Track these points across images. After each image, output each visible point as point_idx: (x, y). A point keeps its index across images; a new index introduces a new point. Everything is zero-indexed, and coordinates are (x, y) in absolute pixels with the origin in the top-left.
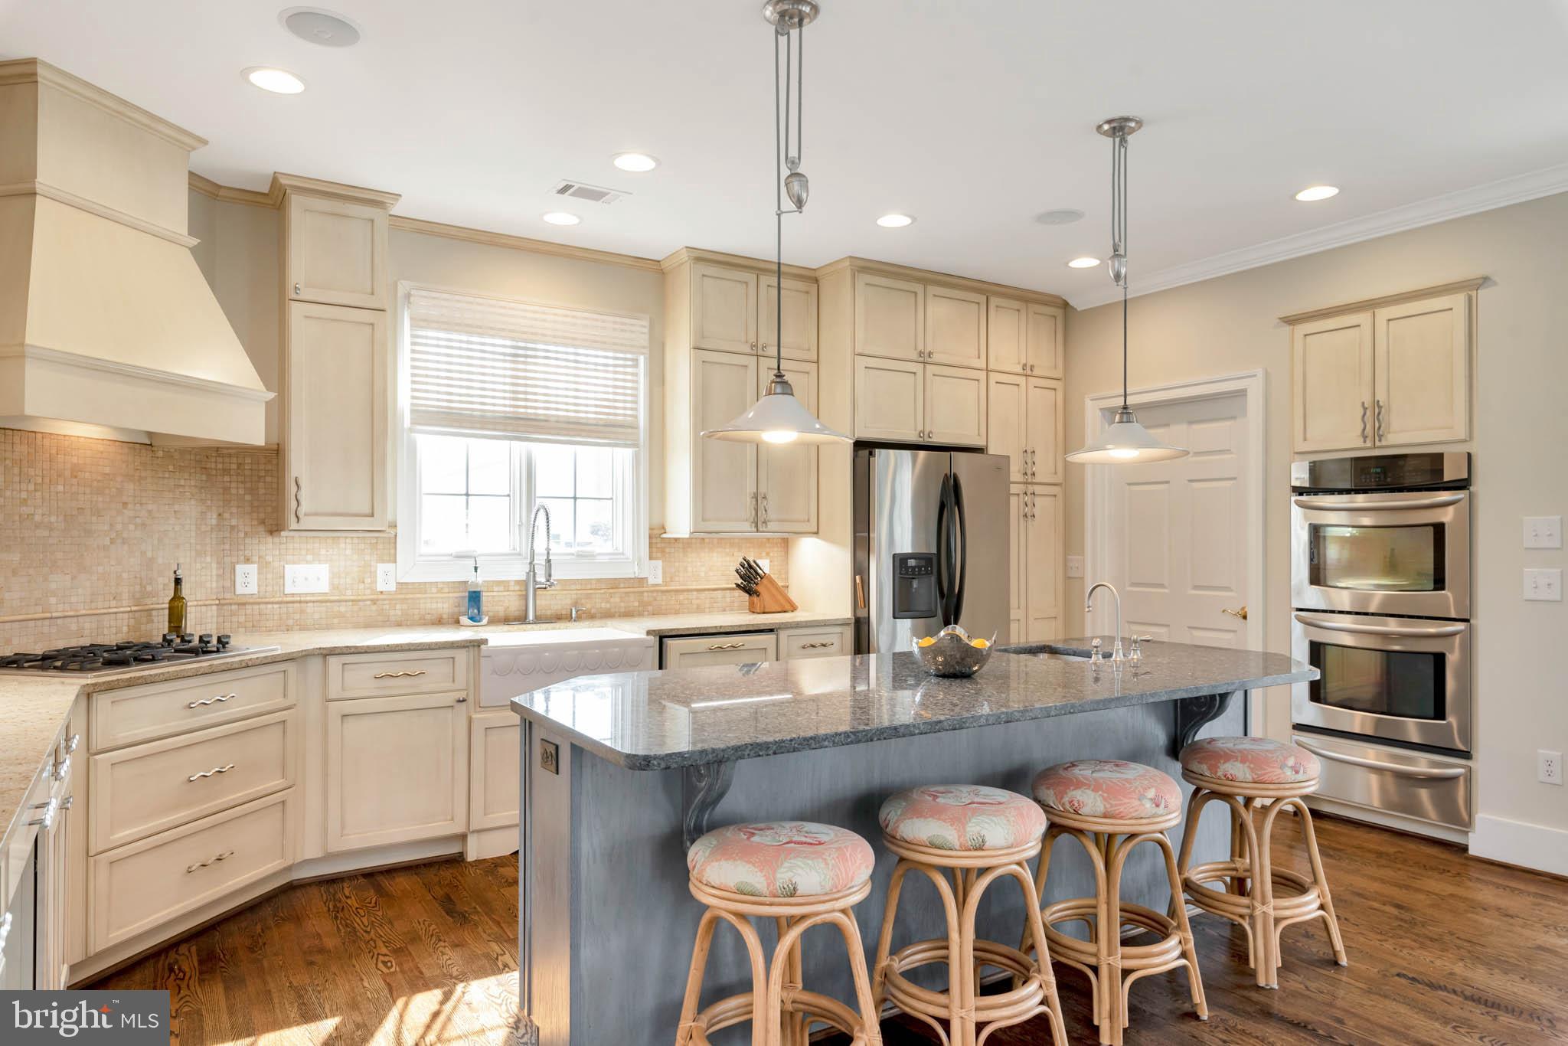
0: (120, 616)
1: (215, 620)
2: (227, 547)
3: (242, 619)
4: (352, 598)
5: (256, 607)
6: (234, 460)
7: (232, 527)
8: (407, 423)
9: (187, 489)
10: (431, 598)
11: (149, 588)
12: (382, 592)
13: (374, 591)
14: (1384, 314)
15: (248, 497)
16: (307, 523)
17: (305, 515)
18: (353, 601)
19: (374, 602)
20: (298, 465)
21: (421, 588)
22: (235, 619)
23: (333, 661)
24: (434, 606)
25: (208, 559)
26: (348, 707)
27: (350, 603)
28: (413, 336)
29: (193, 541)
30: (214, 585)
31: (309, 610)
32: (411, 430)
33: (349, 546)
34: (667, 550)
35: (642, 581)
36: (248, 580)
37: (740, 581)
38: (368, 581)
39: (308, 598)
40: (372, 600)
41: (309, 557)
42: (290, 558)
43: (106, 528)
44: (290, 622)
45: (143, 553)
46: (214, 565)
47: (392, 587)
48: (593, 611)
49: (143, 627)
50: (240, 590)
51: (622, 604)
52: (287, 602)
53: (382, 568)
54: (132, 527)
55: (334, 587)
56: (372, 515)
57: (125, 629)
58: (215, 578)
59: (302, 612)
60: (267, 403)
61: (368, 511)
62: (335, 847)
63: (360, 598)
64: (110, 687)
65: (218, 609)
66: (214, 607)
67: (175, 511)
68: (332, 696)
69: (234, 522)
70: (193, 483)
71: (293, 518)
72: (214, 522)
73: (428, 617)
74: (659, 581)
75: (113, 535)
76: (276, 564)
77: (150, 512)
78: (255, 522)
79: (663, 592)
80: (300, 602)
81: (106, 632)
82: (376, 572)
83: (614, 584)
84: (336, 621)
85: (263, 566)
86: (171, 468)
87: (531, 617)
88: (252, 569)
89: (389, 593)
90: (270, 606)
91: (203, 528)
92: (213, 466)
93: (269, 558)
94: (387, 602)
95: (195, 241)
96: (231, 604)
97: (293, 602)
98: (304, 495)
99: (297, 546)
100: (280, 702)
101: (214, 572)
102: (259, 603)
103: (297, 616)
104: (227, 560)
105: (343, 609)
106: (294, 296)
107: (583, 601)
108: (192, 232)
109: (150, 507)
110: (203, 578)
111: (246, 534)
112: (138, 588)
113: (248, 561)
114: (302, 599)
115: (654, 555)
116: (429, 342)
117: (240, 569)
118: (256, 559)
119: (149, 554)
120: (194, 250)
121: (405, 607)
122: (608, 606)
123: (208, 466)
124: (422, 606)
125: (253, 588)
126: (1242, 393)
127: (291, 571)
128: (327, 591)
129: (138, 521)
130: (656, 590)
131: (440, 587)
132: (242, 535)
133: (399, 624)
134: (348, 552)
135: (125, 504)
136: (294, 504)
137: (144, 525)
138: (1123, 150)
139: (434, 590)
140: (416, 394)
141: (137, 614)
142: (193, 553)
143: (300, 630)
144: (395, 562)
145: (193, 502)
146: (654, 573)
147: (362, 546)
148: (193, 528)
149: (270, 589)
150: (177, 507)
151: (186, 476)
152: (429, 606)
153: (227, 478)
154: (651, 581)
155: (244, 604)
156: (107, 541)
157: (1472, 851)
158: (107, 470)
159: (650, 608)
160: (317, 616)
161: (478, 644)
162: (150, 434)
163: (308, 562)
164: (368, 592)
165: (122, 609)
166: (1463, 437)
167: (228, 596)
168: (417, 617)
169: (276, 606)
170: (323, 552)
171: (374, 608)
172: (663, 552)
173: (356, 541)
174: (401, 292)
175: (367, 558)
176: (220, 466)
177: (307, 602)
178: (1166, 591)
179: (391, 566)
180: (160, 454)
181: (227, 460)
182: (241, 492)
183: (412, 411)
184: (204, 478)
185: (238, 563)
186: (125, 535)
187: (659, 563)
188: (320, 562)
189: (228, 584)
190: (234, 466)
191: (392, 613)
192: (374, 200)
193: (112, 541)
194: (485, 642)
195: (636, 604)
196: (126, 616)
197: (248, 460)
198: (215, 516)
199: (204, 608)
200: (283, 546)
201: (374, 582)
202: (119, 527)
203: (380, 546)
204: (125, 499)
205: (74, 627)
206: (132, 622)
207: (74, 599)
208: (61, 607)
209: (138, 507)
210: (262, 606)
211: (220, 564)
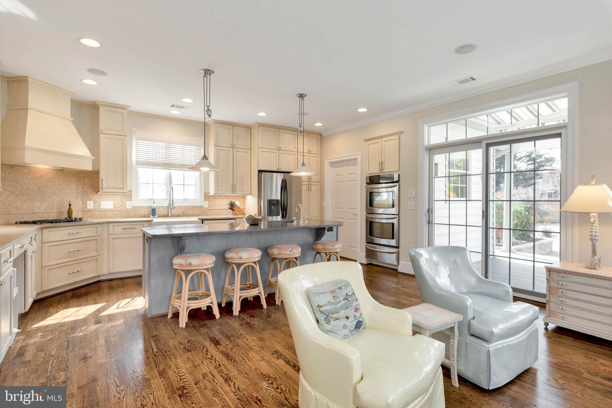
0: (54, 213)
1: (81, 215)
2: (85, 196)
3: (89, 215)
4: (120, 210)
5: (93, 212)
6: (86, 174)
7: (86, 191)
8: (135, 165)
9: (73, 181)
10: (142, 210)
11: (62, 207)
12: (128, 209)
13: (126, 209)
14: (384, 139)
15: (90, 184)
16: (104, 190)
17: (105, 188)
19: (126, 211)
20: (102, 175)
21: (139, 208)
22: (87, 215)
23: (111, 225)
24: (143, 212)
25: (79, 200)
26: (115, 236)
28: (136, 142)
29: (75, 195)
30: (81, 206)
31: (107, 213)
32: (136, 167)
34: (210, 199)
35: (202, 207)
36: (90, 205)
37: (230, 207)
38: (124, 206)
41: (108, 199)
42: (102, 199)
43: (50, 191)
44: (102, 216)
45: (60, 198)
46: (81, 201)
47: (131, 207)
48: (188, 214)
49: (61, 216)
50: (88, 207)
51: (197, 213)
52: (102, 211)
53: (128, 202)
54: (57, 191)
55: (115, 207)
56: (123, 188)
57: (55, 216)
59: (106, 213)
60: (92, 160)
61: (122, 187)
62: (112, 271)
63: (122, 210)
64: (47, 228)
65: (81, 212)
68: (110, 233)
69: (86, 190)
70: (75, 180)
71: (101, 189)
72: (81, 190)
73: (142, 215)
74: (207, 206)
75: (52, 193)
76: (98, 201)
78: (92, 190)
79: (209, 209)
80: (105, 211)
81: (50, 217)
82: (126, 203)
83: (194, 207)
84: (115, 216)
85: (95, 202)
86: (68, 176)
87: (170, 216)
88: (92, 202)
89: (130, 209)
90: (96, 212)
91: (78, 191)
92: (81, 175)
93: (96, 200)
94: (129, 211)
95: (72, 119)
96: (86, 211)
98: (104, 183)
99: (104, 196)
100: (95, 234)
101: (81, 203)
103: (104, 214)
104: (85, 200)
105: (117, 213)
106: (101, 132)
107: (186, 212)
108: (71, 117)
109: (62, 186)
110: (77, 204)
111: (90, 193)
112: (59, 206)
113: (90, 200)
114: (106, 210)
115: (206, 200)
116: (141, 144)
117: (88, 202)
118: (92, 200)
119: (62, 198)
120: (72, 121)
121: (134, 213)
122: (192, 213)
123: (79, 175)
124: (139, 212)
125: (92, 207)
126: (356, 159)
127: (102, 202)
128: (112, 208)
129: (59, 189)
130: (206, 209)
131: (145, 208)
132: (89, 193)
133: (133, 217)
134: (119, 198)
135: (55, 185)
136: (101, 185)
137: (60, 190)
138: (302, 101)
139: (143, 208)
140: (137, 157)
141: (59, 213)
142: (74, 198)
143: (105, 218)
144: (132, 201)
145: (75, 185)
146: (206, 205)
147: (122, 197)
148: (75, 191)
149: (97, 207)
150: (70, 186)
151: (73, 178)
152: (141, 212)
153: (84, 179)
154: (205, 207)
155: (90, 211)
156: (50, 194)
157: (399, 271)
158: (50, 176)
159: (205, 214)
160: (110, 215)
161: (151, 221)
162: (62, 168)
163: (107, 201)
164: (124, 209)
166: (397, 170)
167: (85, 209)
168: (138, 215)
169: (98, 212)
170: (111, 198)
171: (126, 213)
172: (208, 199)
173: (120, 195)
174: (133, 131)
175: (124, 200)
176: (82, 176)
177: (107, 211)
178: (343, 209)
179: (131, 202)
180: (65, 172)
181: (84, 174)
182: (88, 182)
183: (136, 162)
184: (78, 179)
186: (55, 193)
187: (207, 202)
188: (110, 200)
189: (85, 206)
190: (86, 176)
191: (131, 214)
192: (123, 108)
193: (52, 194)
194: (153, 220)
195: (201, 213)
196: (56, 213)
197: (90, 174)
198: (81, 188)
199: (78, 212)
200: (100, 197)
201: (126, 206)
202: (53, 191)
203: (127, 197)
205: (41, 215)
206: (57, 215)
207: (41, 208)
208: (37, 210)
209: (59, 186)
210: (94, 212)
211: (83, 201)
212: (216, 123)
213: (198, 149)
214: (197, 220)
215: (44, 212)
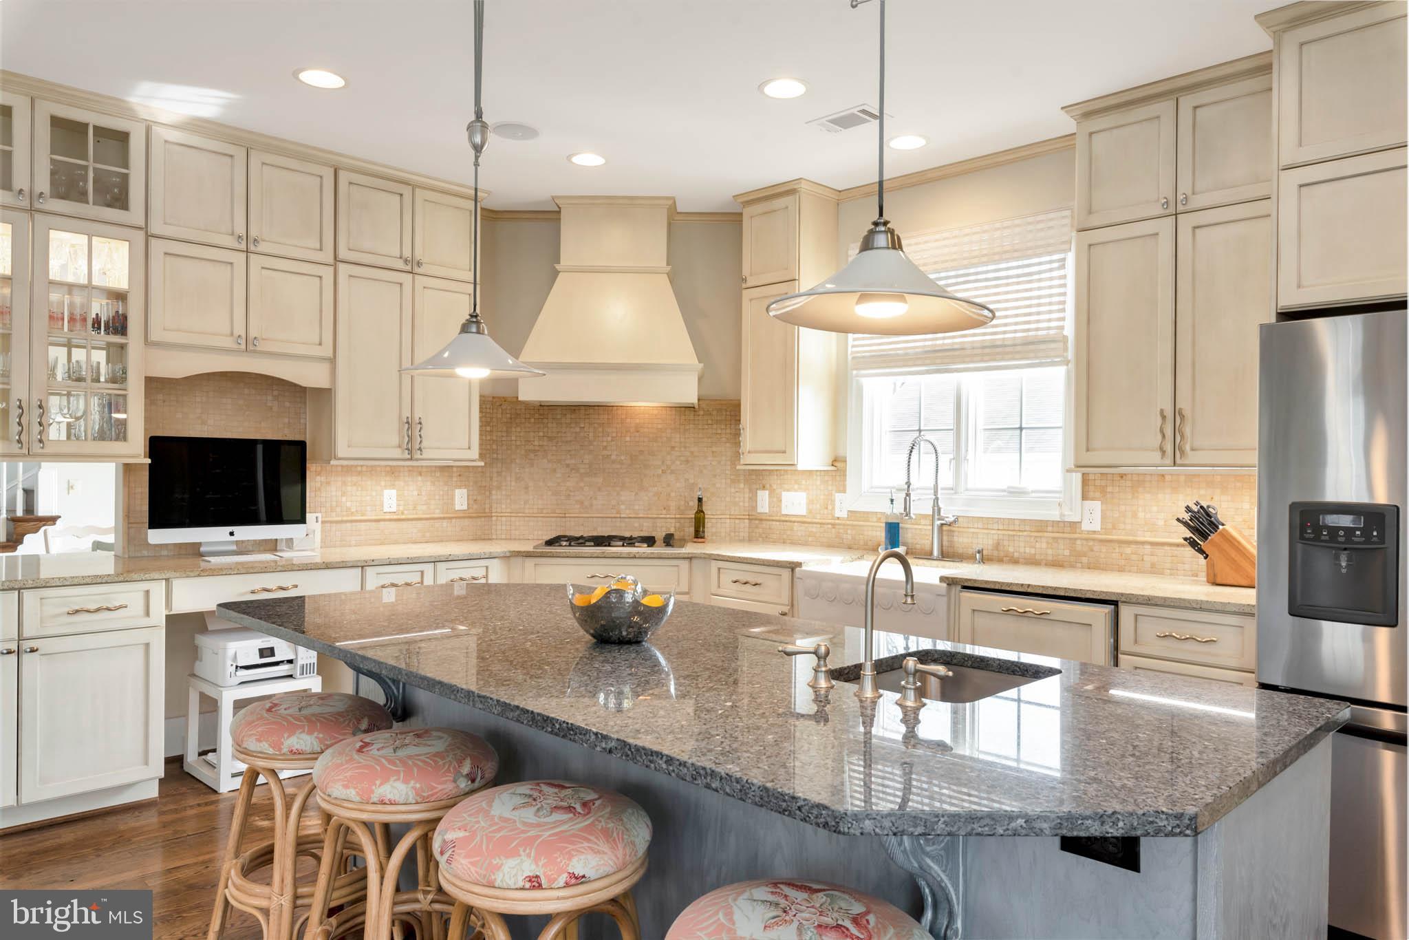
1: (747, 530)
2: (754, 477)
3: (761, 531)
4: (820, 521)
5: (768, 523)
9: (724, 436)
10: (872, 526)
12: (838, 518)
13: (834, 518)
16: (748, 459)
17: (749, 452)
18: (821, 524)
19: (833, 526)
20: (745, 414)
21: (866, 515)
22: (757, 530)
23: (715, 565)
24: (874, 533)
25: (742, 486)
27: (819, 526)
30: (747, 505)
31: (795, 528)
33: (819, 478)
34: (1109, 489)
35: (1074, 525)
36: (764, 502)
37: (1189, 534)
38: (830, 507)
39: (794, 519)
40: (832, 524)
41: (796, 487)
42: (786, 486)
43: (660, 463)
44: (785, 536)
46: (747, 490)
47: (844, 514)
50: (759, 509)
51: (1050, 552)
52: (784, 521)
53: (838, 497)
54: (678, 463)
55: (810, 511)
56: (785, 452)
58: (747, 500)
59: (792, 530)
61: (783, 448)
63: (824, 521)
65: (750, 523)
66: (747, 521)
67: (713, 452)
68: (713, 591)
70: (728, 431)
71: (742, 456)
73: (870, 543)
74: (1097, 526)
75: (664, 468)
76: (778, 491)
77: (692, 453)
79: (1101, 541)
80: (790, 521)
81: (659, 530)
82: (834, 501)
83: (1041, 526)
84: (810, 539)
85: (772, 492)
86: (710, 422)
87: (936, 553)
88: (768, 494)
89: (843, 519)
90: (774, 523)
93: (776, 487)
94: (841, 527)
95: (669, 268)
96: (756, 519)
97: (786, 521)
98: (747, 437)
99: (789, 477)
101: (747, 495)
102: (769, 520)
103: (789, 533)
104: (753, 488)
105: (814, 530)
106: (749, 285)
107: (1006, 543)
108: (667, 264)
109: (692, 449)
110: (737, 499)
112: (683, 503)
113: (764, 488)
114: (791, 519)
115: (1091, 494)
117: (760, 493)
118: (768, 486)
120: (668, 274)
121: (855, 532)
122: (1033, 551)
124: (866, 533)
125: (766, 509)
127: (785, 496)
128: (805, 514)
129: (682, 458)
130: (1091, 538)
133: (850, 547)
134: (818, 483)
135: (673, 448)
136: (743, 444)
137: (687, 461)
139: (875, 519)
140: (855, 343)
141: (682, 521)
142: (729, 481)
143: (790, 543)
144: (846, 492)
146: (1092, 517)
147: (826, 478)
148: (729, 463)
149: (774, 510)
150: (714, 449)
151: (723, 427)
152: (870, 533)
154: (1086, 526)
155: (762, 520)
156: (660, 471)
158: (660, 426)
159: (1085, 560)
160: (800, 534)
163: (796, 491)
164: (830, 517)
165: (668, 516)
167: (754, 513)
168: (862, 543)
169: (778, 523)
170: (804, 482)
171: (834, 531)
172: (1103, 490)
173: (822, 474)
175: (830, 488)
177: (794, 522)
179: (844, 495)
183: (852, 358)
185: (760, 489)
186: (672, 468)
187: (1096, 506)
188: (802, 490)
189: (755, 504)
191: (845, 536)
193: (663, 472)
194: (799, 564)
195: (1067, 553)
196: (673, 521)
199: (737, 521)
200: (782, 478)
201: (833, 509)
202: (669, 463)
203: (838, 478)
204: (673, 444)
205: (636, 525)
206: (678, 525)
207: (637, 507)
208: (628, 511)
209: (683, 449)
210: (771, 523)
211: (751, 490)
212: (1088, 115)
213: (1056, 265)
214: (937, 582)
215: (641, 515)
